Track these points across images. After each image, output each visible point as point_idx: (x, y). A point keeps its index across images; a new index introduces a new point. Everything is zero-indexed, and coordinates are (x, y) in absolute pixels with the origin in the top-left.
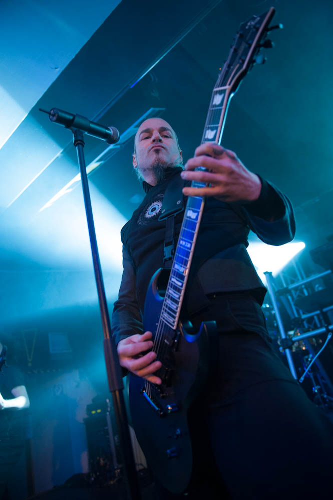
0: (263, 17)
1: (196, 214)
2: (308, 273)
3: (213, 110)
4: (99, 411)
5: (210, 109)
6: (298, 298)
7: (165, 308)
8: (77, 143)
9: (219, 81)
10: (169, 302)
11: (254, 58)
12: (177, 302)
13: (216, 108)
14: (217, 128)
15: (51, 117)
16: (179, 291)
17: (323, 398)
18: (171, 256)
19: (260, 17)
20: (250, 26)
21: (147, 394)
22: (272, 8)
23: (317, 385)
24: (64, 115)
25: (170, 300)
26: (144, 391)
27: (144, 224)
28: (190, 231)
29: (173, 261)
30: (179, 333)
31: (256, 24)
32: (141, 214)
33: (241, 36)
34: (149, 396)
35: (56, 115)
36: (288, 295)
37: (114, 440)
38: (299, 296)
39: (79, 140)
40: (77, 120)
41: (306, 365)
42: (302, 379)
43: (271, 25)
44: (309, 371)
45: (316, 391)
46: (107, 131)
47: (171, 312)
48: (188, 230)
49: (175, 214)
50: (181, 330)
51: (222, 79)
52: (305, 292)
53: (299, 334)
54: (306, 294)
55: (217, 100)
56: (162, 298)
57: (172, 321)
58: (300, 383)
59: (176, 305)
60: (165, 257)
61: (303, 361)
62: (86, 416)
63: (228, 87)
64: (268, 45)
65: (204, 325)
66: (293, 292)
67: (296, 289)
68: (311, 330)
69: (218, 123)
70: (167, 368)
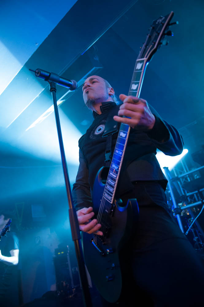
0: (166, 17)
1: (125, 134)
2: (190, 168)
3: (136, 72)
4: (62, 253)
5: (135, 71)
6: (184, 183)
7: (106, 191)
8: (52, 90)
9: (140, 55)
10: (108, 187)
11: (161, 42)
12: (113, 187)
13: (138, 71)
14: (138, 83)
15: (36, 74)
16: (115, 180)
17: (200, 244)
18: (109, 159)
19: (165, 17)
20: (159, 22)
21: (94, 242)
22: (172, 12)
23: (196, 237)
24: (44, 73)
25: (109, 186)
26: (92, 241)
27: (94, 138)
28: (122, 144)
29: (111, 162)
30: (114, 206)
31: (163, 21)
32: (92, 132)
33: (153, 28)
34: (96, 244)
35: (40, 73)
36: (178, 181)
37: (72, 270)
38: (185, 182)
39: (53, 88)
40: (52, 76)
41: (190, 224)
42: (187, 232)
43: (171, 22)
44: (191, 228)
45: (196, 240)
46: (70, 82)
47: (110, 193)
48: (120, 144)
49: (112, 134)
50: (116, 204)
51: (142, 54)
52: (189, 179)
53: (185, 205)
54: (189, 180)
55: (139, 66)
56: (104, 185)
57: (110, 198)
58: (186, 235)
59: (113, 189)
60: (105, 159)
61: (188, 221)
62: (54, 256)
63: (145, 59)
64: (169, 34)
65: (130, 201)
66: (181, 179)
67: (183, 177)
68: (192, 202)
69: (139, 80)
70: (107, 227)
